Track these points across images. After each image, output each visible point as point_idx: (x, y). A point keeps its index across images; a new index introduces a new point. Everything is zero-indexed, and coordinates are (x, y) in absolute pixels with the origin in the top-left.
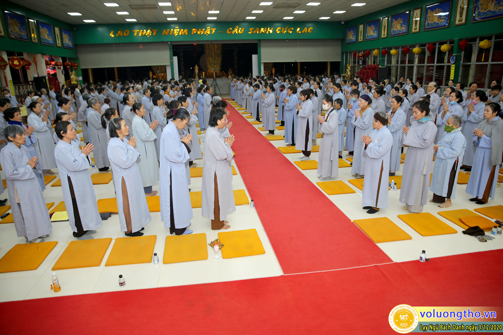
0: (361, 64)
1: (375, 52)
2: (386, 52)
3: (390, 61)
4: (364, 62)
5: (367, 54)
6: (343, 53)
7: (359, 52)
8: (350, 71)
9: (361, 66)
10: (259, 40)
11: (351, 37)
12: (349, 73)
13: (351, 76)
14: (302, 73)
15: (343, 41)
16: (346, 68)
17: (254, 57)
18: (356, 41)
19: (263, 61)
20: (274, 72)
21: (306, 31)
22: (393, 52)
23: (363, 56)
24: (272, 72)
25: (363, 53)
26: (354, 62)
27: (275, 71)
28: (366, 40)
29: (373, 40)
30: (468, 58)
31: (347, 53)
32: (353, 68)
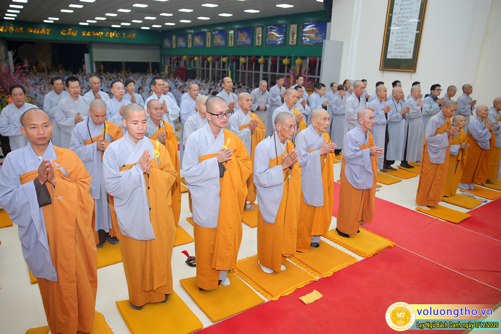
0: (175, 65)
1: (184, 57)
2: (191, 58)
3: (195, 65)
4: (178, 64)
5: (179, 58)
6: (161, 56)
7: (174, 56)
8: (168, 71)
9: (176, 67)
10: (91, 42)
11: (167, 44)
12: (167, 72)
13: (168, 74)
14: (127, 69)
15: (161, 46)
16: (164, 68)
17: (86, 56)
18: (171, 48)
19: (95, 60)
20: (102, 68)
21: (131, 37)
22: (196, 59)
23: (177, 59)
24: (100, 68)
25: (176, 57)
26: (171, 63)
27: (104, 67)
28: (178, 48)
29: (182, 48)
30: (238, 67)
31: (164, 56)
32: (170, 68)
